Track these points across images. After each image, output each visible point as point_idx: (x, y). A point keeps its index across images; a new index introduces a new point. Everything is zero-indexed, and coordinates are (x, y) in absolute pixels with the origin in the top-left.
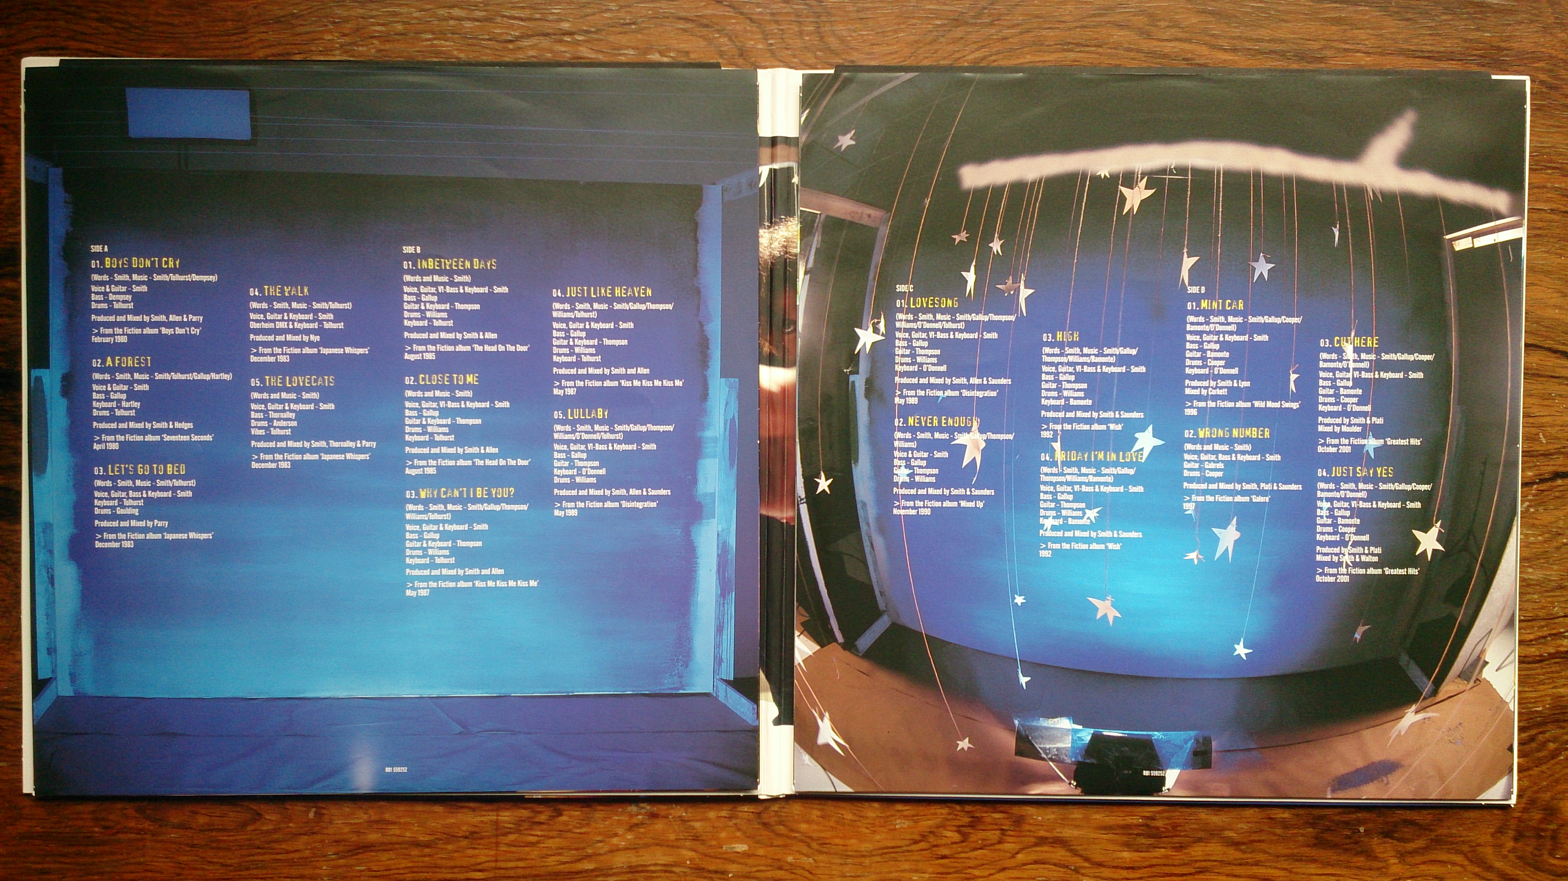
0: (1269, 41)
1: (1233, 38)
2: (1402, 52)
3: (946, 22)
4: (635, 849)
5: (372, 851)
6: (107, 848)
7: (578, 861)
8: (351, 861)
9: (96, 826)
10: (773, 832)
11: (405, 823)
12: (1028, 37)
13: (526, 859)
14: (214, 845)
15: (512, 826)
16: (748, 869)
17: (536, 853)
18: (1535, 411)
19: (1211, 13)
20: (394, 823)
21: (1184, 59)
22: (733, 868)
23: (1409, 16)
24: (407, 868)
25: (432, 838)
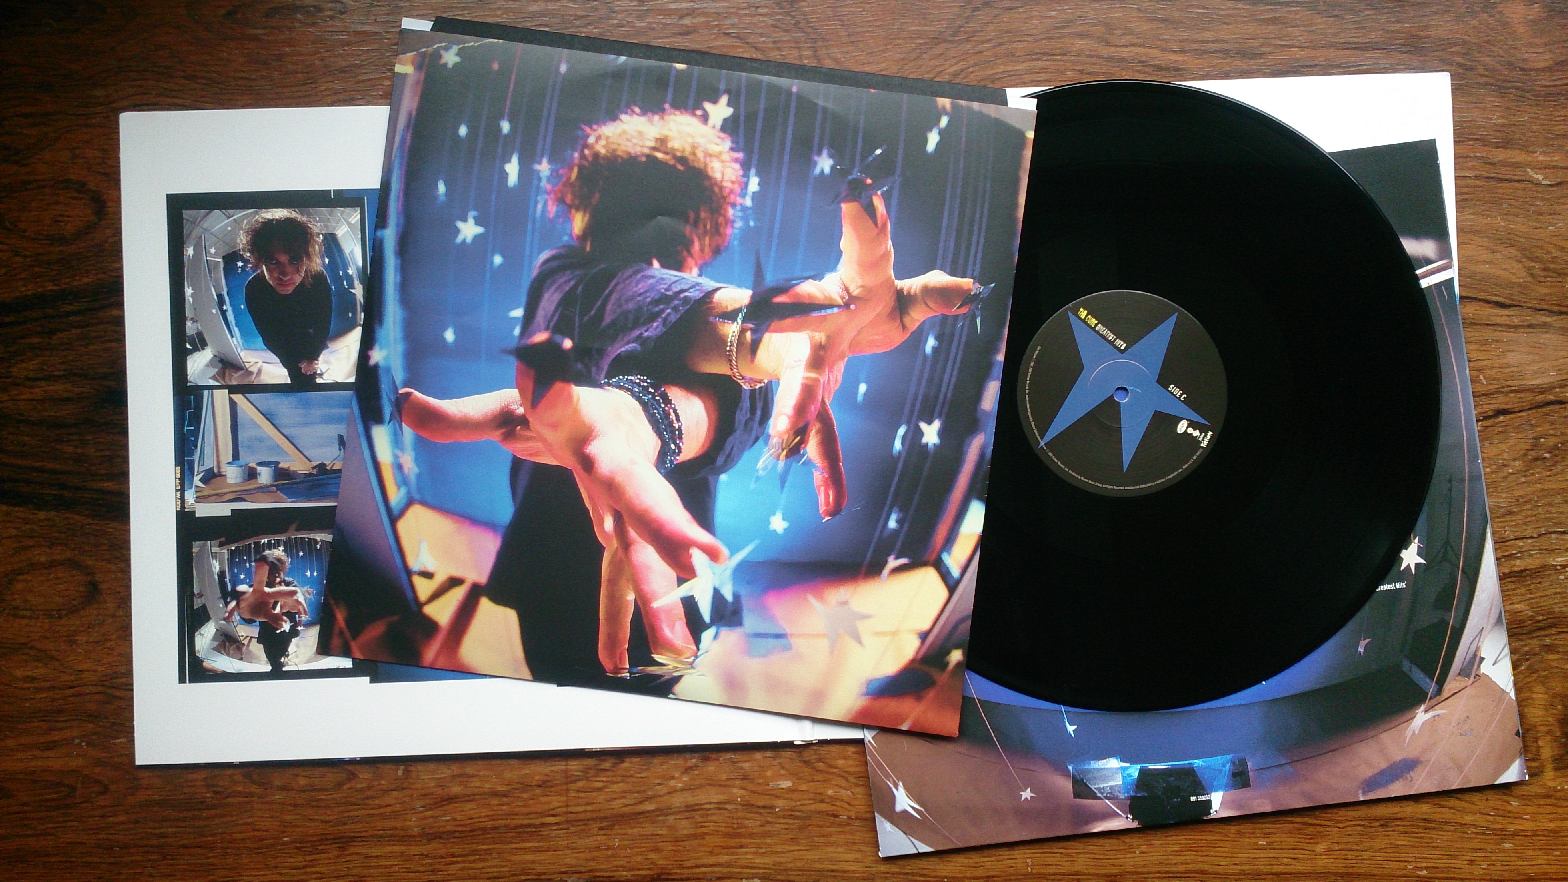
0: (1213, 42)
1: (1182, 41)
2: (1332, 45)
3: (928, 40)
4: (690, 789)
5: (456, 802)
6: (218, 812)
7: (640, 803)
8: (437, 812)
9: (208, 792)
10: (813, 768)
11: (484, 776)
12: (1001, 50)
13: (594, 803)
14: (314, 804)
15: (579, 773)
16: (793, 804)
17: (602, 797)
18: (1475, 356)
19: (1162, 20)
20: (473, 776)
21: (1140, 62)
22: (780, 803)
23: (1336, 13)
24: (487, 816)
25: (510, 787)
